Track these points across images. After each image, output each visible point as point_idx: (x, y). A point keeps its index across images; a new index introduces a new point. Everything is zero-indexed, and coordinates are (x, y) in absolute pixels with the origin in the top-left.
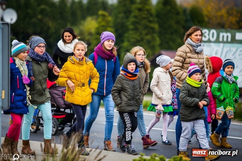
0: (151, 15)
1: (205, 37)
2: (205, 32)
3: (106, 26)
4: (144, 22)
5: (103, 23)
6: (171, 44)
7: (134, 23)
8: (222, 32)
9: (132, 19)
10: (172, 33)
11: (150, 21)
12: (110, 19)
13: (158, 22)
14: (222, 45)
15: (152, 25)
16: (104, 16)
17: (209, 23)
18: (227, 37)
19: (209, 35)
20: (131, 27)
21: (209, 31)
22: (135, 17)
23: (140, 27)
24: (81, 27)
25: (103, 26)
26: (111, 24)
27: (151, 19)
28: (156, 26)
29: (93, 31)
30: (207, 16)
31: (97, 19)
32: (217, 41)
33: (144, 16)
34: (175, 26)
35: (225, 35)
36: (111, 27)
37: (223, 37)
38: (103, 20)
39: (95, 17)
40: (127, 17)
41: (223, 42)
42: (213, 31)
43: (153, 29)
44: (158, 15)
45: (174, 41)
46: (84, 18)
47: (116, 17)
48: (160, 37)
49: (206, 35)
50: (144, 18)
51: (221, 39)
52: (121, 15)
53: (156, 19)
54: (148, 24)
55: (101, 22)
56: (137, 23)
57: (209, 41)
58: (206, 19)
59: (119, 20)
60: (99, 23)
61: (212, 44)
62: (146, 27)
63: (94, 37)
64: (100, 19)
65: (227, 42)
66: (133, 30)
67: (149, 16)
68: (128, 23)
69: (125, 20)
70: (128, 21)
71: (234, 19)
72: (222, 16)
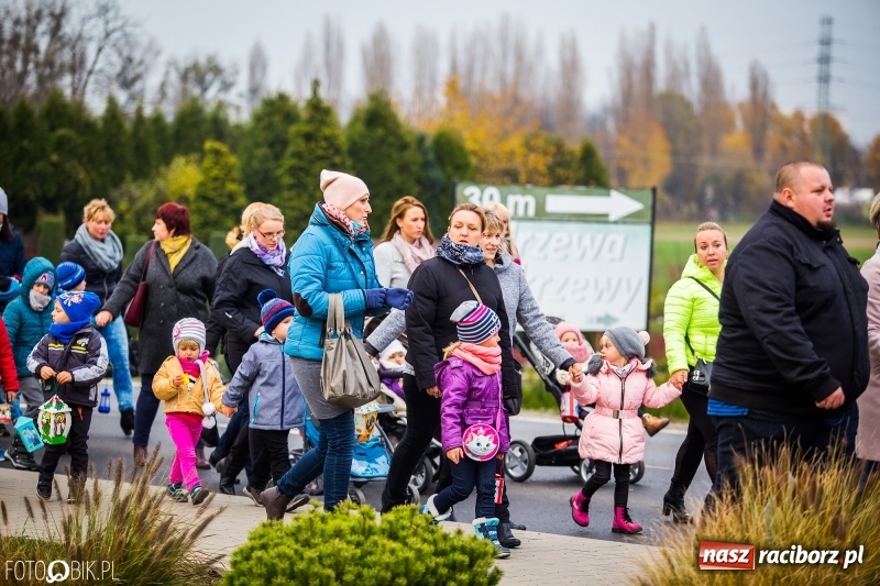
0: (337, 151)
2: (472, 194)
5: (215, 172)
7: (293, 171)
8: (514, 193)
9: (289, 162)
12: (233, 160)
16: (217, 153)
17: (479, 169)
18: (526, 205)
19: (481, 199)
20: (287, 180)
21: (482, 191)
22: (298, 155)
24: (160, 183)
25: (216, 179)
26: (236, 174)
29: (191, 191)
30: (475, 153)
31: (200, 161)
33: (320, 152)
35: (522, 201)
36: (233, 180)
37: (516, 205)
38: (217, 163)
39: (194, 157)
40: (277, 157)
41: (516, 219)
42: (492, 191)
46: (167, 160)
47: (251, 157)
52: (262, 152)
53: (348, 161)
55: (211, 167)
56: (301, 169)
58: (473, 160)
59: (255, 164)
60: (206, 172)
63: (194, 207)
64: (208, 162)
65: (525, 219)
66: (291, 187)
67: (331, 152)
68: (279, 172)
69: (271, 165)
70: (280, 166)
71: (539, 162)
72: (512, 154)
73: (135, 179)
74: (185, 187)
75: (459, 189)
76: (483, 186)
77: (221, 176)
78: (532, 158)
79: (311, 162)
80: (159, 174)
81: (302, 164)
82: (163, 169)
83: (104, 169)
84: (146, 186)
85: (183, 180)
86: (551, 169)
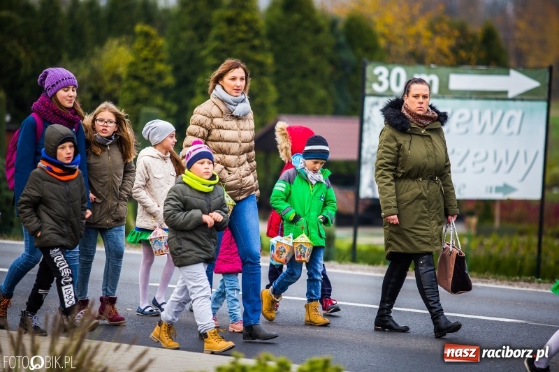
0: (257, 34)
1: (380, 84)
2: (381, 74)
4: (241, 49)
5: (145, 53)
7: (216, 52)
8: (419, 73)
9: (212, 44)
10: (304, 76)
11: (253, 48)
12: (161, 42)
13: (271, 50)
15: (260, 57)
16: (147, 35)
17: (388, 51)
19: (389, 78)
21: (390, 71)
22: (221, 38)
24: (95, 63)
25: (146, 60)
26: (164, 55)
27: (257, 42)
28: (268, 59)
29: (123, 70)
30: (384, 35)
31: (131, 43)
33: (241, 35)
34: (312, 60)
36: (161, 61)
38: (147, 45)
40: (202, 39)
42: (399, 70)
43: (261, 65)
46: (101, 42)
47: (178, 39)
48: (277, 84)
49: (383, 78)
50: (241, 40)
52: (188, 34)
53: (267, 44)
54: (249, 53)
55: (142, 49)
56: (224, 50)
58: (382, 43)
59: (182, 46)
60: (137, 53)
63: (125, 85)
64: (138, 44)
67: (251, 35)
68: (204, 53)
69: (197, 46)
70: (204, 48)
71: (444, 43)
72: (418, 36)
73: (71, 59)
74: (117, 66)
75: (369, 68)
76: (390, 66)
77: (151, 56)
78: (438, 40)
79: (233, 44)
80: (93, 54)
81: (224, 46)
82: (97, 50)
83: (42, 49)
84: (82, 65)
85: (115, 60)
86: (454, 50)
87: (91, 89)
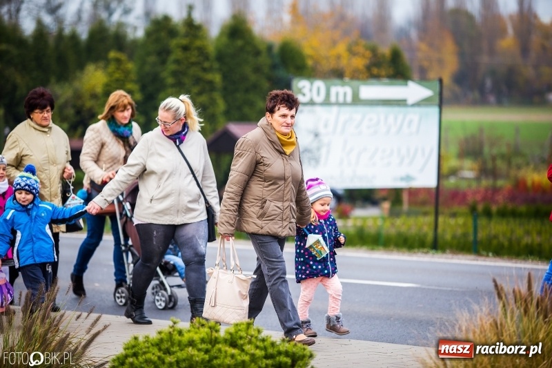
0: (207, 58)
1: (304, 95)
2: (304, 87)
3: (122, 80)
4: (194, 71)
5: (117, 75)
6: (246, 110)
7: (175, 74)
8: (335, 85)
9: (171, 67)
10: (247, 91)
11: (205, 70)
12: (130, 66)
13: (220, 70)
14: (335, 109)
15: (209, 76)
16: (118, 61)
17: (314, 69)
18: (345, 94)
19: (311, 90)
20: (170, 80)
21: (312, 84)
22: (177, 62)
23: (187, 81)
24: (77, 84)
25: (117, 80)
26: (133, 76)
27: (206, 65)
28: (217, 78)
29: (99, 90)
31: (106, 67)
32: (327, 102)
33: (193, 59)
34: (253, 78)
35: (341, 91)
36: (132, 81)
37: (337, 94)
38: (118, 69)
39: (101, 64)
40: (164, 62)
41: (338, 104)
42: (319, 84)
43: (211, 83)
44: (220, 57)
45: (251, 104)
46: (81, 67)
47: (143, 63)
48: (225, 97)
49: (306, 90)
50: (193, 64)
51: (333, 99)
52: (152, 59)
53: (216, 65)
54: (201, 74)
55: (114, 72)
56: (181, 72)
57: (312, 103)
58: (310, 63)
59: (147, 68)
60: (110, 75)
61: (318, 109)
62: (198, 81)
63: (101, 101)
64: (112, 67)
65: (345, 104)
66: (173, 86)
67: (202, 59)
68: (165, 74)
69: (159, 68)
70: (165, 70)
71: (359, 63)
72: (339, 57)
73: (58, 81)
75: (294, 83)
76: (313, 80)
77: (122, 78)
79: (188, 67)
80: (75, 77)
82: (78, 74)
84: (66, 86)
86: (368, 68)
87: (74, 106)
